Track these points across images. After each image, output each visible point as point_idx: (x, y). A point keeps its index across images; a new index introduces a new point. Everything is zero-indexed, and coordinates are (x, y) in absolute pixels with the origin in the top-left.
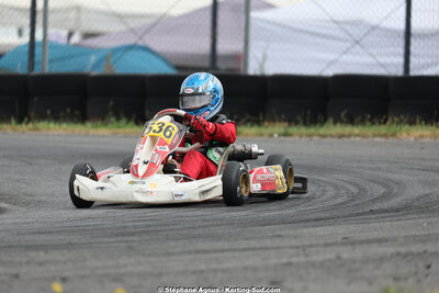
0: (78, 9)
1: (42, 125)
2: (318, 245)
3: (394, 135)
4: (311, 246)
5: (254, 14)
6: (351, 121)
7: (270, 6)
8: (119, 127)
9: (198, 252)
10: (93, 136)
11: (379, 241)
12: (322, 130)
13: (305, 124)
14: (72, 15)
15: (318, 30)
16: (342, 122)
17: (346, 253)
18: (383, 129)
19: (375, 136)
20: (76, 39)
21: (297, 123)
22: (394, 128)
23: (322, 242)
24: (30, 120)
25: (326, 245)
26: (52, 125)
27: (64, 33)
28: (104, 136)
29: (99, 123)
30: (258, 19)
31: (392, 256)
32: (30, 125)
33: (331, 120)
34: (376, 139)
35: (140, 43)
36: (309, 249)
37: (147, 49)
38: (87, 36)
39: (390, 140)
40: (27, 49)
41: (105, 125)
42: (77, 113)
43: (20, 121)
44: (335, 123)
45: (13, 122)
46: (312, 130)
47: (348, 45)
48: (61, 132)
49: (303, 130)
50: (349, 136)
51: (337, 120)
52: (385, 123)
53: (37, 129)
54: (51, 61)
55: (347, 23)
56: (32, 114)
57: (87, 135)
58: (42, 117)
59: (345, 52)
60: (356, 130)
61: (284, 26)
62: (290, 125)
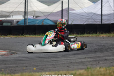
0: (35, 11)
1: (27, 36)
2: (78, 59)
3: (98, 36)
4: (77, 59)
5: (70, 12)
6: (90, 33)
7: (74, 10)
8: (42, 36)
9: (54, 61)
10: (37, 38)
11: (90, 58)
12: (84, 35)
13: (80, 34)
14: (34, 13)
15: (84, 15)
16: (87, 34)
17: (83, 60)
18: (96, 35)
19: (94, 36)
20: (34, 17)
21: (78, 34)
22: (98, 34)
23: (79, 58)
24: (24, 35)
25: (80, 59)
26: (29, 36)
27: (32, 16)
28: (39, 38)
29: (38, 35)
30: (71, 13)
31: (92, 61)
32: (24, 36)
33: (85, 33)
34: (95, 37)
35: (47, 18)
36: (76, 60)
37: (48, 19)
38: (37, 17)
39: (97, 37)
40: (24, 20)
41: (39, 35)
42: (34, 33)
43: (22, 35)
44: (86, 34)
45: (21, 35)
46: (82, 35)
47: (89, 18)
48: (31, 37)
49: (80, 35)
50: (89, 36)
51: (87, 33)
52: (96, 33)
53: (25, 36)
54: (28, 23)
55: (89, 13)
56: (25, 33)
57: (36, 37)
58: (27, 34)
59: (88, 19)
60: (90, 35)
61: (76, 14)
62: (77, 34)
